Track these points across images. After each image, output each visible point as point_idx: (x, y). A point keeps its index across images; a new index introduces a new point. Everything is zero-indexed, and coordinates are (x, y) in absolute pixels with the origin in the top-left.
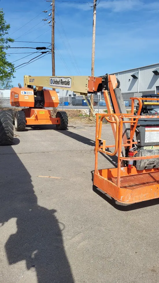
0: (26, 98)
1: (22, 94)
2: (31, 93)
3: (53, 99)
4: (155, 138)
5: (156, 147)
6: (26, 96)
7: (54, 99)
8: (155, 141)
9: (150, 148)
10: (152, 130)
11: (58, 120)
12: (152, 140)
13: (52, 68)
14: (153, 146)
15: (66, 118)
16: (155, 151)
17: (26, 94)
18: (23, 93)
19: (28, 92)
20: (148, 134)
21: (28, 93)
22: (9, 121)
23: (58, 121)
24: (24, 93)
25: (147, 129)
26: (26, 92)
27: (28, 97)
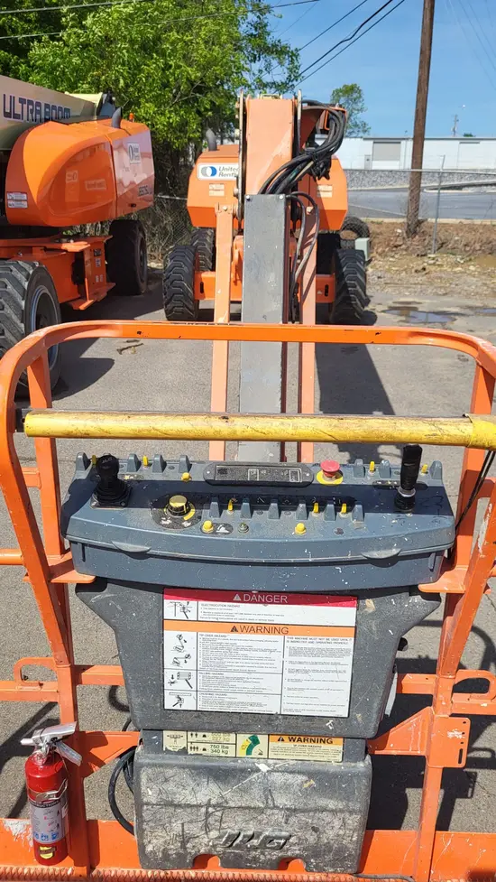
0: (216, 194)
1: (201, 176)
2: (235, 171)
3: (323, 195)
6: (214, 186)
7: (330, 195)
8: (272, 706)
11: (327, 286)
12: (241, 698)
13: (422, 52)
15: (357, 279)
16: (278, 778)
17: (216, 177)
18: (205, 175)
19: (226, 166)
20: (190, 650)
21: (225, 172)
22: (9, 311)
23: (326, 292)
24: (209, 172)
25: (172, 608)
26: (217, 166)
27: (222, 187)
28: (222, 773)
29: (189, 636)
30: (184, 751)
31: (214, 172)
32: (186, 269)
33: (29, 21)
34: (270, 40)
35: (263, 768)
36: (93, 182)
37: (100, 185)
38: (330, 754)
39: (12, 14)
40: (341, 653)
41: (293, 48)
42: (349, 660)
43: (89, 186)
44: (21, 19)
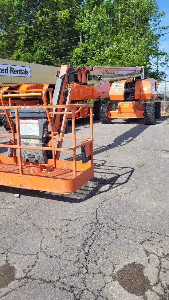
0: (116, 91)
1: (113, 87)
2: (121, 86)
4: (31, 131)
5: (34, 141)
8: (31, 134)
9: (28, 141)
10: (27, 122)
11: (143, 114)
12: (28, 133)
14: (31, 139)
16: (32, 145)
17: (117, 87)
19: (119, 84)
20: (22, 126)
21: (119, 86)
24: (115, 86)
25: (21, 121)
26: (117, 85)
27: (118, 90)
28: (27, 144)
29: (22, 124)
30: (23, 142)
31: (116, 86)
32: (105, 110)
33: (91, 55)
34: (159, 52)
35: (31, 143)
36: (87, 91)
37: (89, 92)
38: (38, 142)
39: (87, 54)
40: (37, 126)
41: (167, 53)
42: (38, 128)
43: (86, 92)
44: (89, 55)
